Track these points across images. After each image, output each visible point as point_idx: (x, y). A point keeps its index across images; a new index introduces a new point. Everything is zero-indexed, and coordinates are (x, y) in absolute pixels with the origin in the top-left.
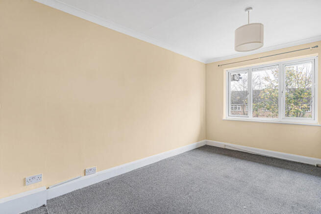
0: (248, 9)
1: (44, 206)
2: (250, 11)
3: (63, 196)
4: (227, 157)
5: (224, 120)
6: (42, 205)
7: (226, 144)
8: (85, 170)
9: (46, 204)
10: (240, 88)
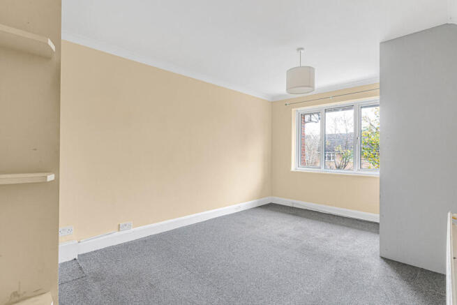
0: (300, 49)
1: (75, 259)
2: (302, 51)
3: (95, 251)
4: (291, 216)
5: (293, 172)
6: (73, 258)
7: (295, 201)
8: (119, 225)
9: (77, 258)
10: (331, 130)
